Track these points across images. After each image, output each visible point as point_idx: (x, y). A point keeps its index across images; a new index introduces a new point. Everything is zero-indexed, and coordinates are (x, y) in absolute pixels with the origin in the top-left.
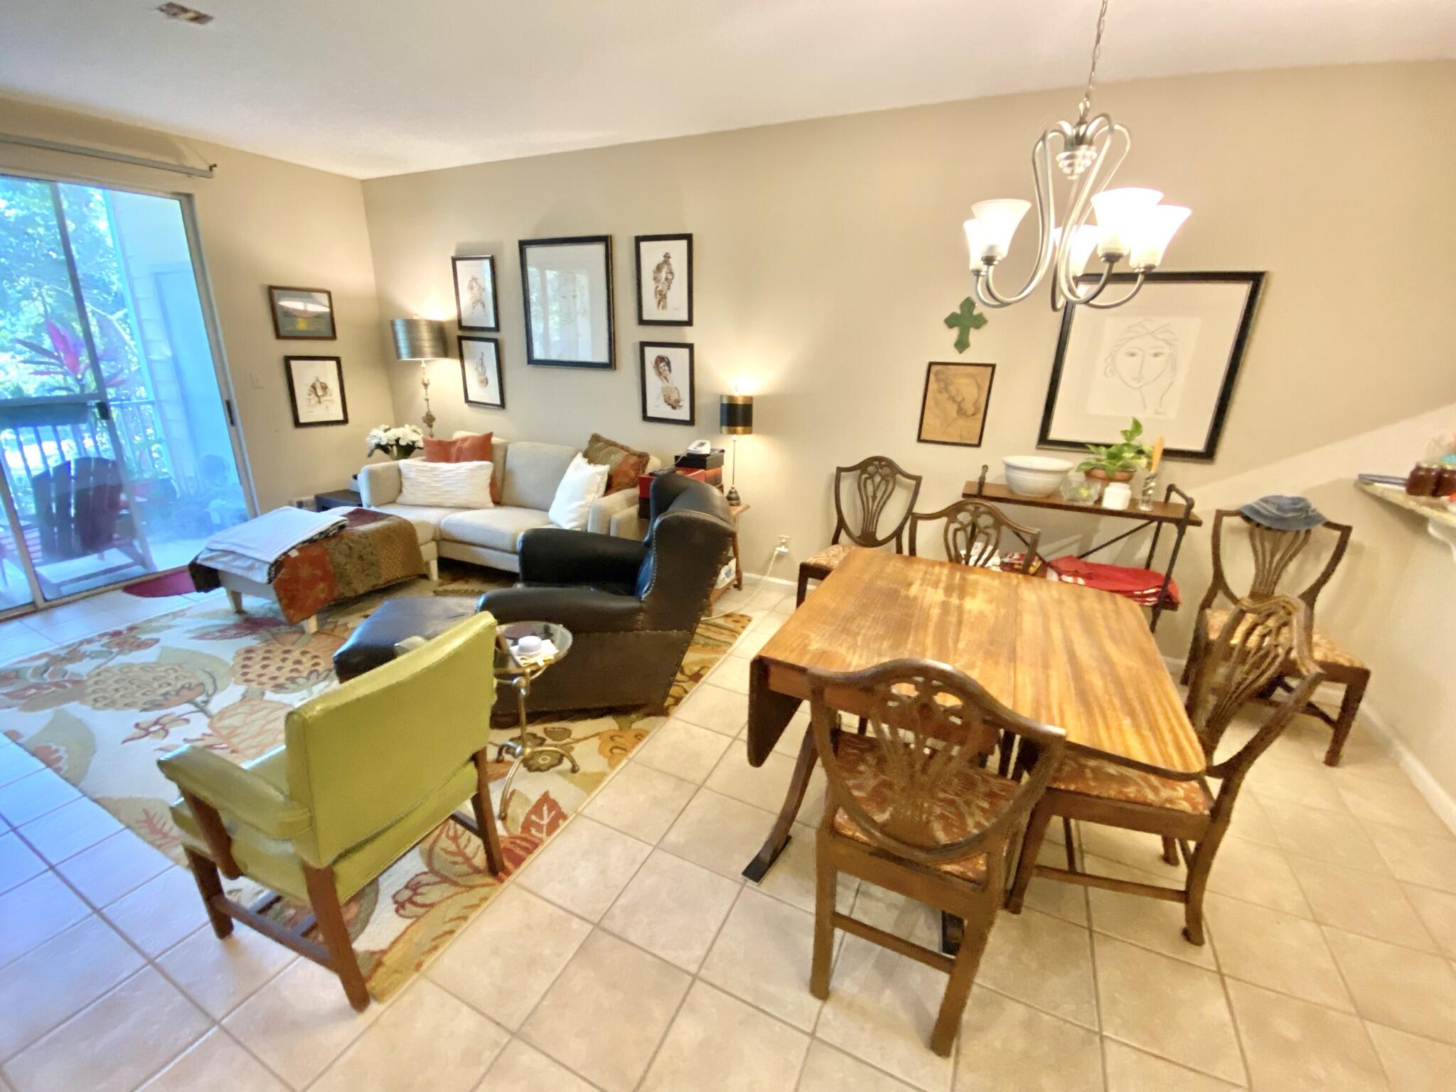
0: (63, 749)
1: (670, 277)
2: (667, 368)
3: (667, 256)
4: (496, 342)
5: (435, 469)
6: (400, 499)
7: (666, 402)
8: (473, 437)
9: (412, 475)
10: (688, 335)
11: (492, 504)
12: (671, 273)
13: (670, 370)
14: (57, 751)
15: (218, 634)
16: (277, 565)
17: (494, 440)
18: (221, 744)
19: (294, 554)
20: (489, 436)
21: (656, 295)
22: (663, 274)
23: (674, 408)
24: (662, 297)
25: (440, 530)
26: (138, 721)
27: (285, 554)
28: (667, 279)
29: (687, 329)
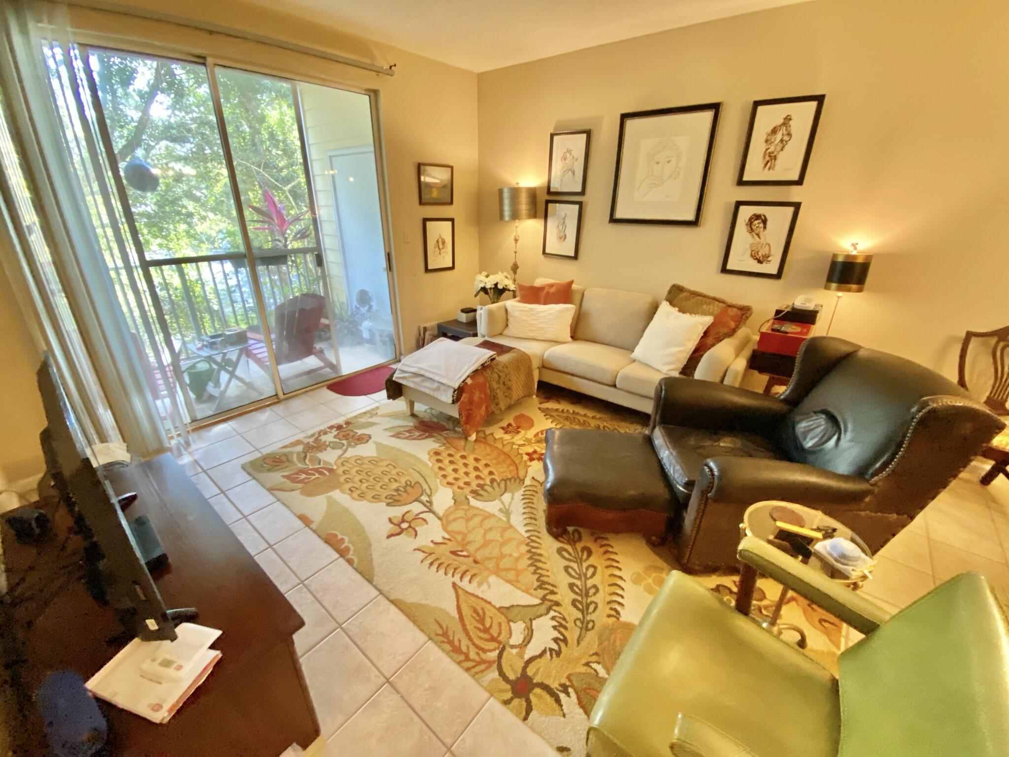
0: (346, 539)
1: (786, 138)
2: (762, 225)
3: (788, 119)
4: (580, 204)
5: (532, 310)
6: (506, 332)
7: (752, 256)
8: (558, 284)
9: (516, 314)
10: (794, 194)
11: (570, 339)
12: (789, 135)
13: (765, 228)
14: (342, 539)
15: (408, 435)
16: (460, 391)
17: (574, 286)
18: (462, 551)
19: (469, 381)
20: (572, 282)
21: (764, 157)
22: (779, 136)
23: (760, 262)
24: (771, 159)
25: (543, 360)
26: (391, 516)
27: (464, 381)
28: (782, 141)
29: (795, 189)
